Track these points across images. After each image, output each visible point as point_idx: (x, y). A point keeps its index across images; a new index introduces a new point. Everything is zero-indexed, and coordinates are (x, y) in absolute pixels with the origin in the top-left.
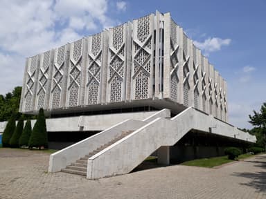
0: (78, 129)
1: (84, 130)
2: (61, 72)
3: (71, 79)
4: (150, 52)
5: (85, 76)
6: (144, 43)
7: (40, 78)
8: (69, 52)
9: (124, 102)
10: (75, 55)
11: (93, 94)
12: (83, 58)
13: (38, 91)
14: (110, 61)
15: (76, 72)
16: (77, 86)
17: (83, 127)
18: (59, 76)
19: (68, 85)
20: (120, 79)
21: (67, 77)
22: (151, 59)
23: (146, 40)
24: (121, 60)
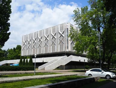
0: (42, 62)
1: (44, 62)
2: (35, 41)
3: (39, 44)
4: (64, 36)
5: (43, 43)
6: (62, 33)
7: (28, 43)
8: (38, 34)
9: (56, 52)
10: (40, 36)
11: (46, 49)
12: (43, 37)
13: (27, 48)
14: (51, 38)
15: (40, 42)
16: (41, 47)
17: (43, 61)
18: (34, 43)
19: (38, 46)
20: (55, 44)
21: (37, 43)
22: (64, 38)
23: (63, 32)
24: (55, 38)
